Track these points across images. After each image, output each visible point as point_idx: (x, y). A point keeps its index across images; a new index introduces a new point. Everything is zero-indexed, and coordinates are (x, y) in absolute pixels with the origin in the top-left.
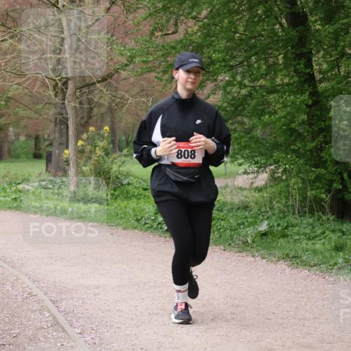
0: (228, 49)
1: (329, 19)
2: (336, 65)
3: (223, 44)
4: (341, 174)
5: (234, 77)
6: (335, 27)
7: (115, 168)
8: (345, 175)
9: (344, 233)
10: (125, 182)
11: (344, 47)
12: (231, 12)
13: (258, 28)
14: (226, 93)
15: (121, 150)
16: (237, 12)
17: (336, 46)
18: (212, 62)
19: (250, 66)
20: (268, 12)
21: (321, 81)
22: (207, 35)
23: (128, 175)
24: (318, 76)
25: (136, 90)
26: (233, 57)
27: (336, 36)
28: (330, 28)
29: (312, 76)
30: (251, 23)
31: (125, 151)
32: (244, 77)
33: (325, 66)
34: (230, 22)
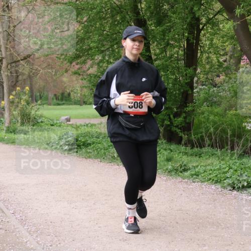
0: (99, 40)
1: (159, 23)
2: (164, 50)
3: (96, 38)
4: (169, 115)
5: (104, 57)
6: (163, 28)
7: (33, 112)
8: (172, 116)
9: (171, 151)
10: (39, 121)
11: (168, 40)
12: (101, 18)
13: (118, 28)
14: (99, 67)
15: (36, 101)
16: (104, 18)
17: (164, 39)
18: (91, 49)
19: (113, 51)
20: (123, 19)
21: (156, 60)
22: (87, 32)
23: (41, 116)
24: (154, 57)
25: (45, 65)
26: (103, 46)
27: (164, 33)
28: (160, 29)
29: (150, 57)
30: (113, 25)
31: (39, 102)
32: (110, 57)
33: (158, 51)
34: (101, 24)
